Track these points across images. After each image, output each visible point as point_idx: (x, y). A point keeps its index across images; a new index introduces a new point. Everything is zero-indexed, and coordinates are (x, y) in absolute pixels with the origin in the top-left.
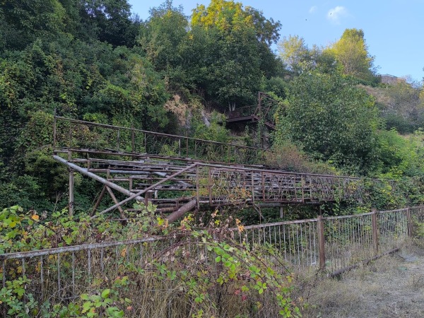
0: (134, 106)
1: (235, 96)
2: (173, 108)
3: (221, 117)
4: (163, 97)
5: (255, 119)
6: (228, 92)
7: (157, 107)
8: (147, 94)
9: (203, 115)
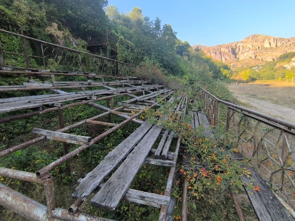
0: (19, 26)
1: (91, 30)
2: (53, 32)
3: (84, 42)
4: (44, 23)
5: (105, 46)
6: (87, 28)
7: (41, 30)
8: (30, 18)
9: (72, 41)
